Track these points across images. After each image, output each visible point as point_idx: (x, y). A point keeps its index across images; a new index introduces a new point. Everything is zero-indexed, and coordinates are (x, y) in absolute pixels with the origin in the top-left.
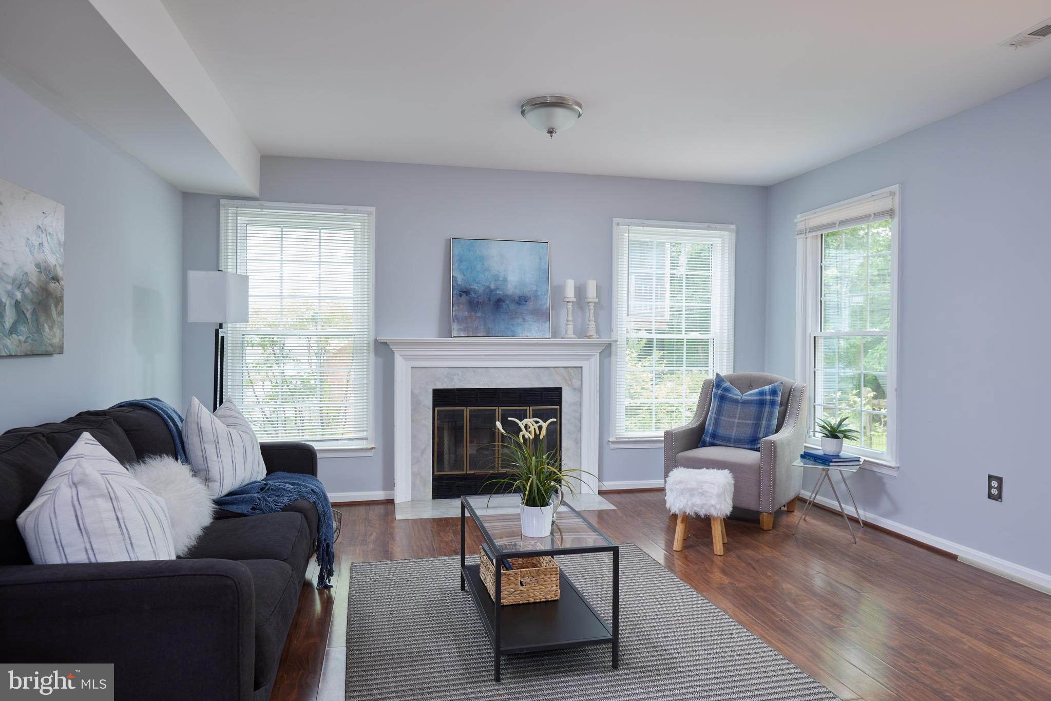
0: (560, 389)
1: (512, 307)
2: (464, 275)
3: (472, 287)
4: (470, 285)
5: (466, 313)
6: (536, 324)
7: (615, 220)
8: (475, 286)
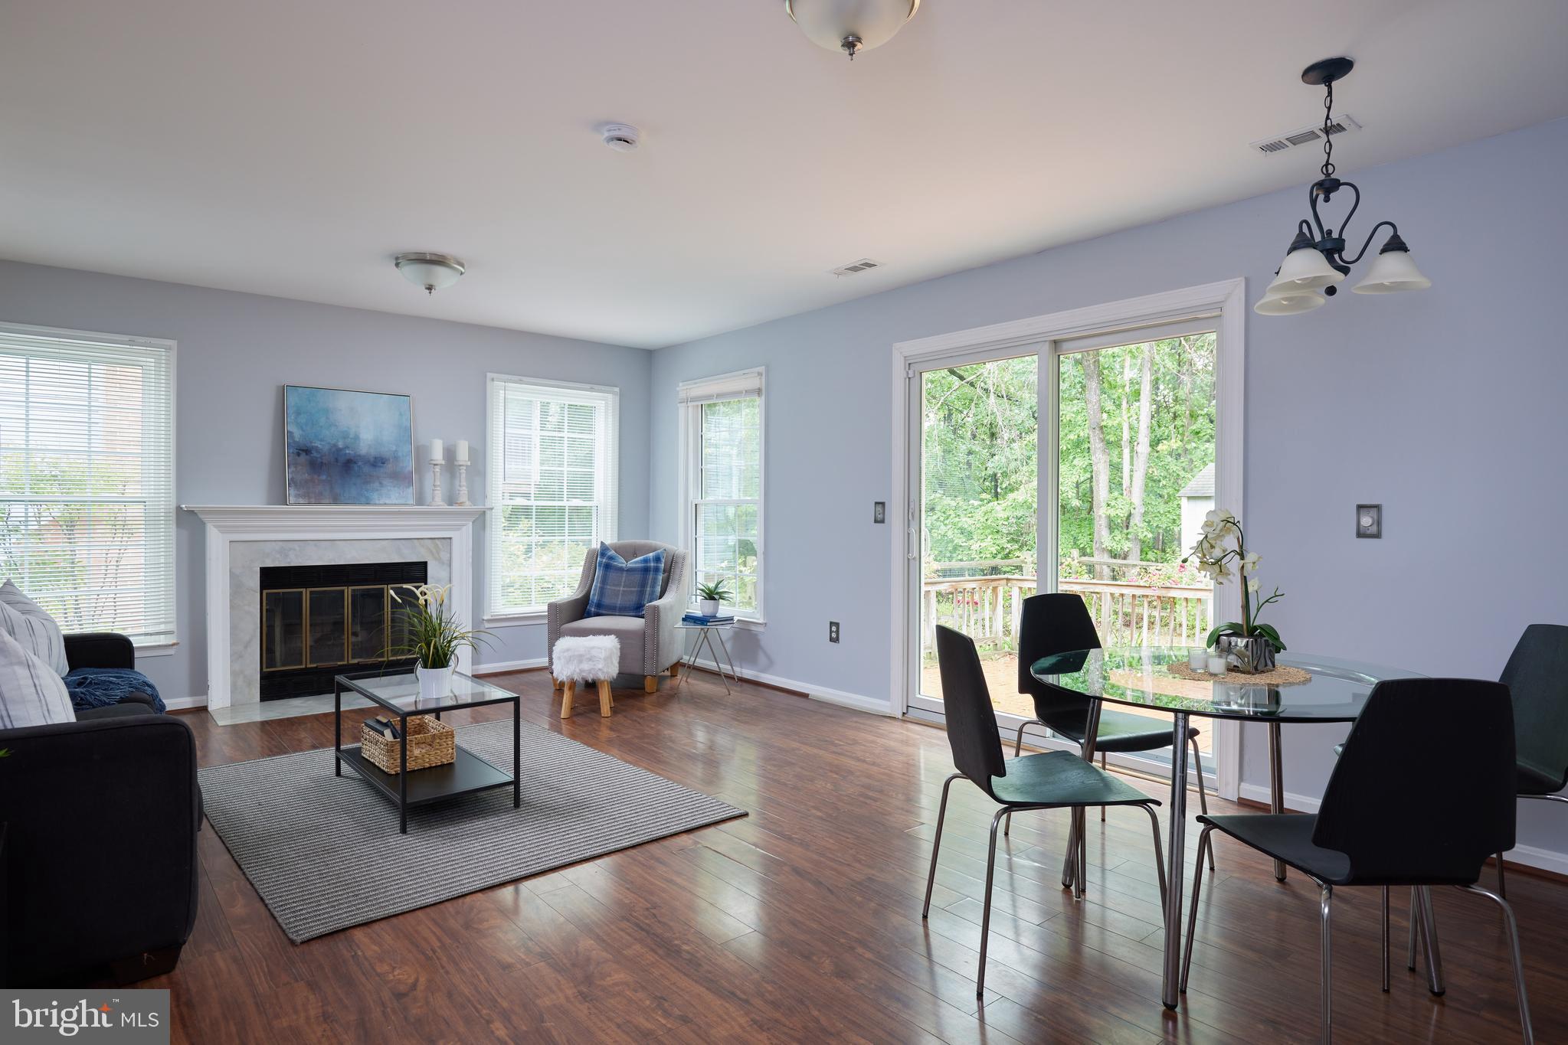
0: (425, 563)
1: (366, 469)
2: (303, 430)
3: (313, 444)
4: (311, 442)
5: (306, 476)
6: (396, 489)
7: (490, 375)
8: (317, 444)
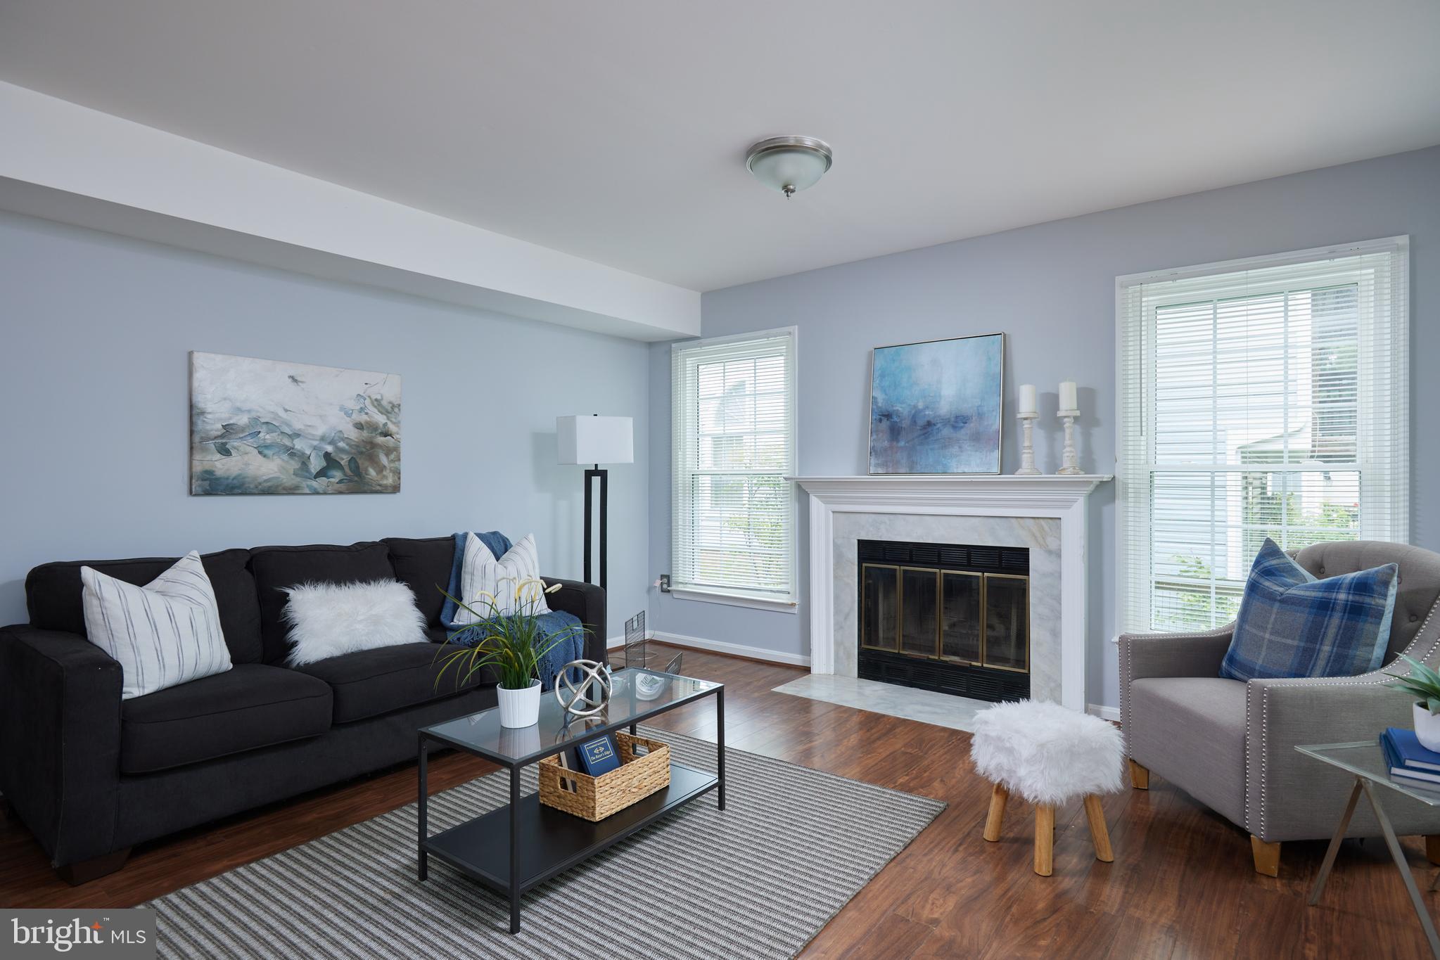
0: (1027, 550)
1: (947, 432)
2: (886, 394)
3: (895, 408)
4: (892, 406)
5: (886, 444)
6: (977, 453)
7: (1119, 279)
8: (898, 407)
